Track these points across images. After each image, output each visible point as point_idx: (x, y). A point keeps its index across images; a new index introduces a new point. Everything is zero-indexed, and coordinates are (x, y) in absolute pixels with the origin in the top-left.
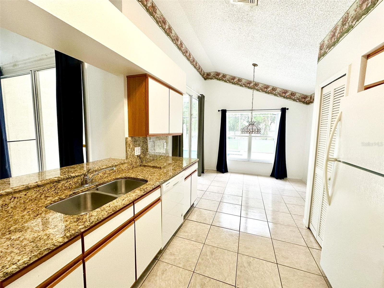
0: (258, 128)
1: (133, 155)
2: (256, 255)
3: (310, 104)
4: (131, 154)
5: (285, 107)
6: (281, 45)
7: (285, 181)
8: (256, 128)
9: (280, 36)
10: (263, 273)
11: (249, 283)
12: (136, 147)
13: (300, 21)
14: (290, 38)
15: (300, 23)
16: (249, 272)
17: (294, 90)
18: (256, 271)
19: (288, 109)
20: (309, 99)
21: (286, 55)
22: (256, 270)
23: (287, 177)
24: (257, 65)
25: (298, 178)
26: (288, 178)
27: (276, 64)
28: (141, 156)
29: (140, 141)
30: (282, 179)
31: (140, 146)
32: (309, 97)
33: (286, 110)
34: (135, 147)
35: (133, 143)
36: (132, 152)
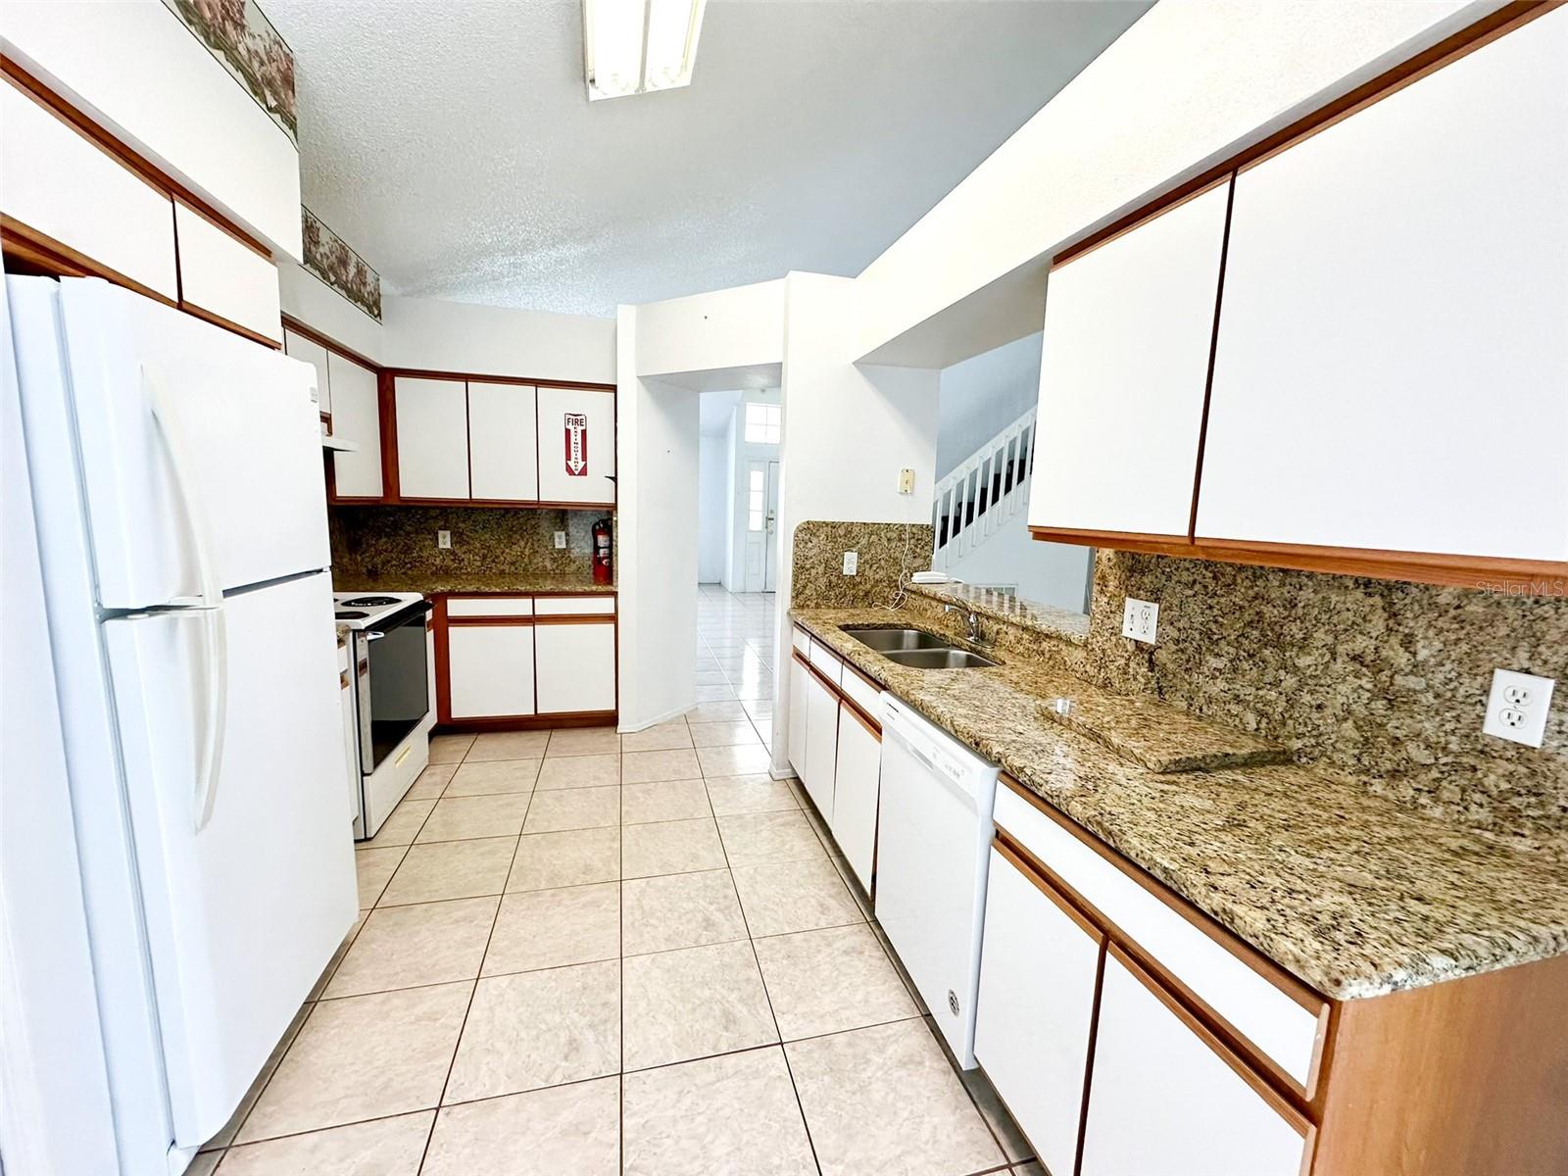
1: (1116, 632)
4: (1106, 621)
12: (1137, 597)
28: (1162, 656)
29: (1163, 573)
31: (1157, 600)
34: (1130, 596)
35: (1123, 577)
36: (1112, 616)
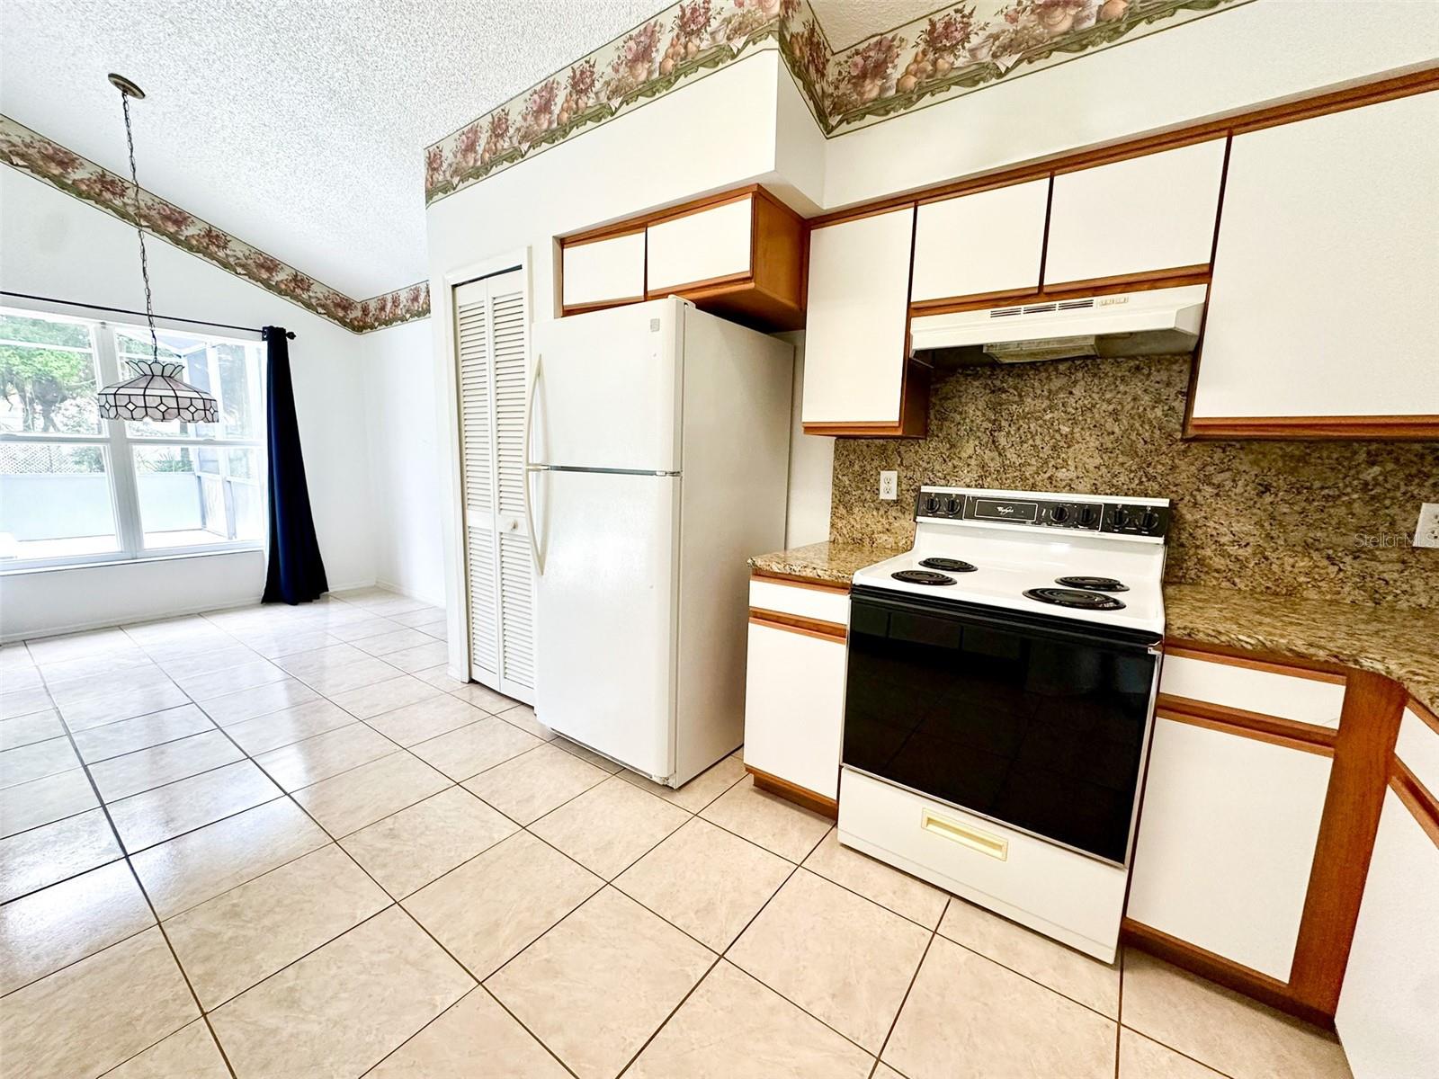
0: (205, 396)
2: (395, 806)
3: (364, 331)
5: (280, 326)
6: (297, 77)
7: (322, 602)
8: (196, 395)
9: (302, 44)
10: (441, 824)
11: (425, 865)
13: (385, 46)
14: (336, 74)
15: (382, 49)
16: (408, 848)
17: (306, 269)
18: (422, 833)
19: (292, 336)
20: (357, 313)
21: (307, 124)
22: (418, 832)
23: (327, 590)
24: (144, 95)
25: (364, 584)
26: (330, 590)
27: (252, 135)
30: (315, 601)
32: (359, 306)
33: (288, 339)
